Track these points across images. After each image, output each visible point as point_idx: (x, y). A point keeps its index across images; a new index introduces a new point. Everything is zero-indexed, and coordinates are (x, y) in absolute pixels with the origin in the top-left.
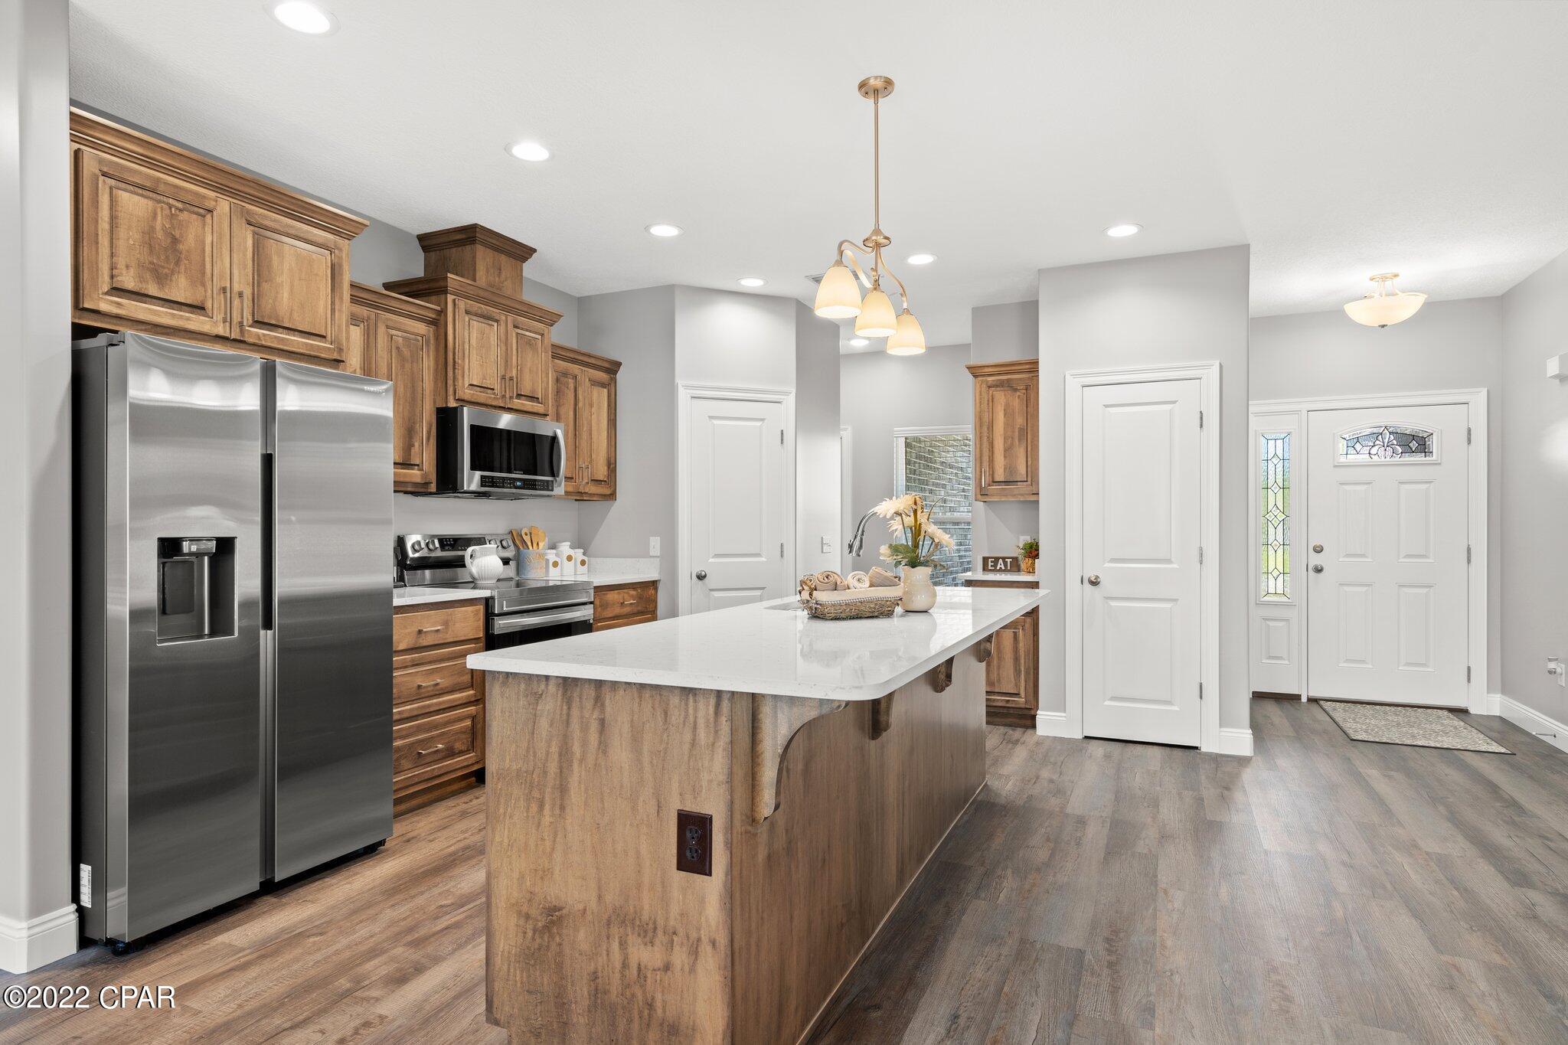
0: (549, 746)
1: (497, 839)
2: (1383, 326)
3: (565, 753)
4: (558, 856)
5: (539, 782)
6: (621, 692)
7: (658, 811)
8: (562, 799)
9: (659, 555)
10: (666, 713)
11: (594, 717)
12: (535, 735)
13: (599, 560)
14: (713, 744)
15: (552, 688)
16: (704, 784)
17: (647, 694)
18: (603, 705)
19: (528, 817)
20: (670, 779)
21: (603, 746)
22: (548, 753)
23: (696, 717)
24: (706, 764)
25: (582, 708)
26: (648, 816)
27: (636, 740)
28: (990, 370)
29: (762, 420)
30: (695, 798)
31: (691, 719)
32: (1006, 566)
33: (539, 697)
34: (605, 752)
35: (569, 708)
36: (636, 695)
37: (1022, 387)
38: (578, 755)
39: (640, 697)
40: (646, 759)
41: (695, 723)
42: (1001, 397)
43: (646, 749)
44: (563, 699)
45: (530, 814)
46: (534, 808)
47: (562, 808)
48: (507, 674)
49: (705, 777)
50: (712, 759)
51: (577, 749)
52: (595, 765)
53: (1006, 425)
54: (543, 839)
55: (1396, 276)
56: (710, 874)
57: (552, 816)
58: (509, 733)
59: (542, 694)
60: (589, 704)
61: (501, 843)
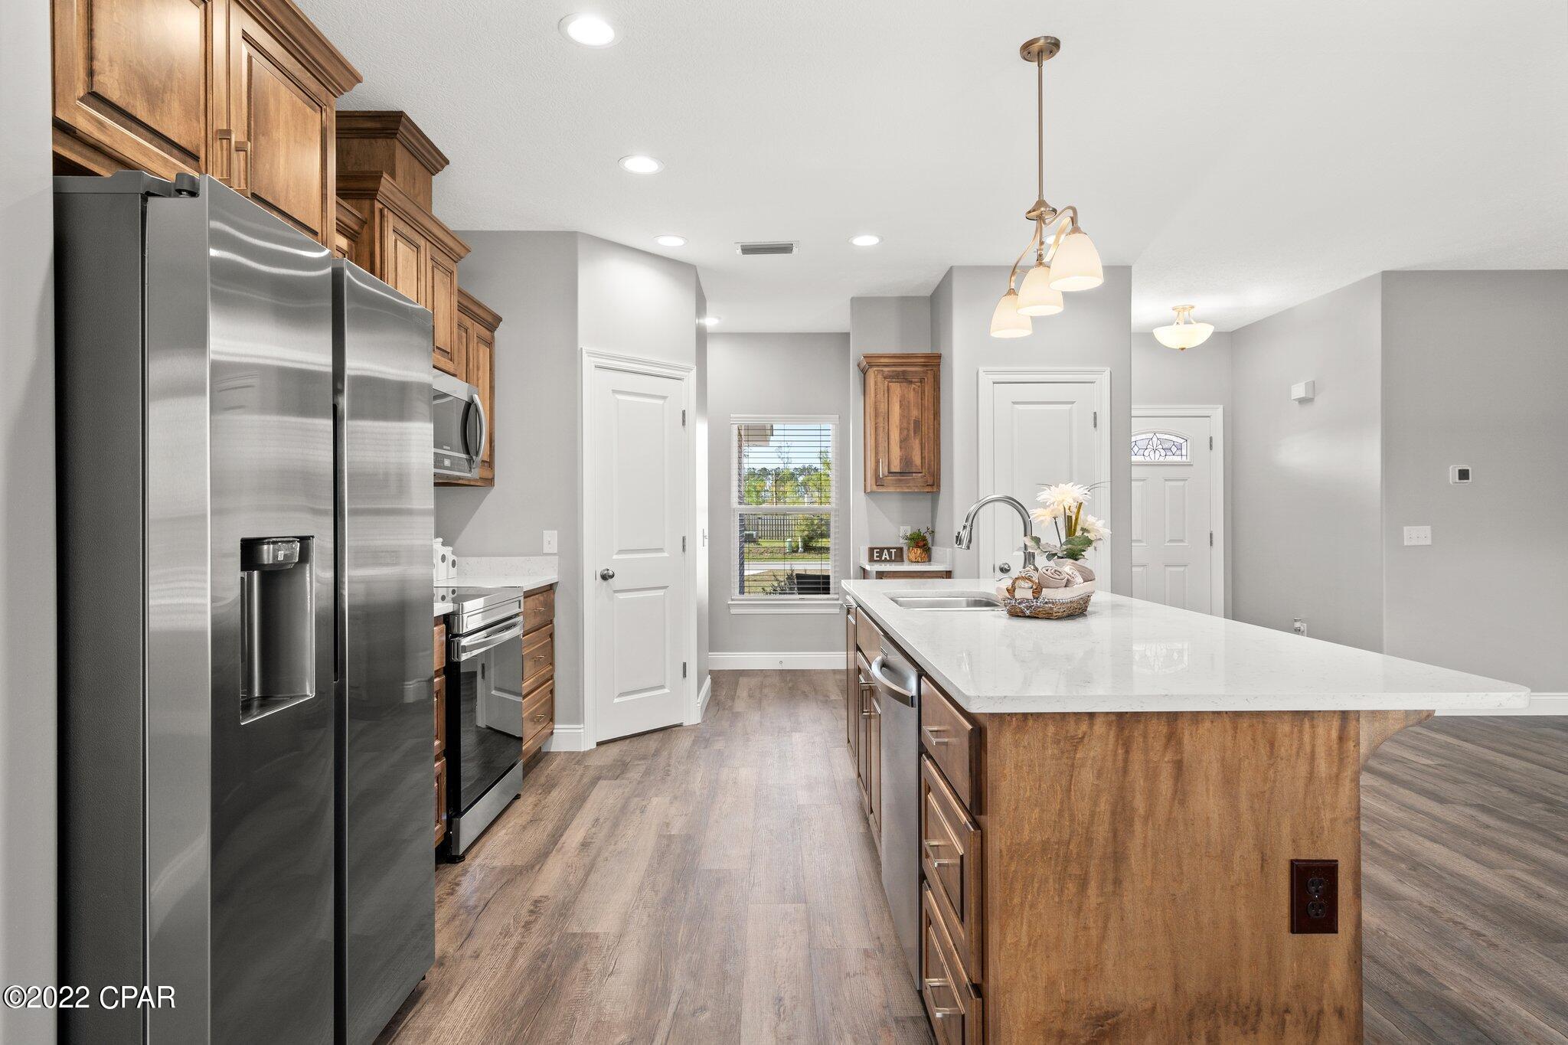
0: (1096, 804)
1: (1010, 939)
2: (1183, 349)
3: (1122, 813)
4: (1111, 947)
5: (1078, 854)
6: (1207, 724)
7: (1262, 866)
8: (1117, 869)
9: (556, 552)
10: (1272, 744)
11: (1166, 759)
12: (1073, 793)
13: (473, 560)
14: (1337, 776)
15: (1099, 728)
16: (1326, 824)
17: (1244, 724)
18: (1180, 743)
19: (1060, 902)
20: (1279, 824)
21: (1181, 795)
22: (1093, 814)
23: (1313, 746)
24: (1328, 798)
25: (1146, 751)
26: (1247, 874)
27: (1229, 780)
28: (886, 360)
29: (664, 398)
30: (1314, 843)
31: (1308, 748)
32: (890, 556)
33: (1077, 742)
34: (1182, 803)
35: (1127, 752)
36: (1228, 726)
37: (916, 380)
38: (1142, 811)
39: (1235, 728)
40: (1244, 805)
41: (1313, 752)
42: (896, 388)
43: (1243, 790)
44: (1117, 741)
45: (1065, 898)
46: (1071, 888)
47: (1117, 882)
48: (1025, 716)
49: (1327, 815)
50: (1336, 794)
51: (1140, 804)
52: (1169, 820)
53: (902, 416)
54: (1086, 928)
55: (1192, 307)
56: (1336, 932)
57: (1102, 894)
58: (1028, 794)
59: (1083, 737)
60: (1158, 745)
61: (1016, 944)
